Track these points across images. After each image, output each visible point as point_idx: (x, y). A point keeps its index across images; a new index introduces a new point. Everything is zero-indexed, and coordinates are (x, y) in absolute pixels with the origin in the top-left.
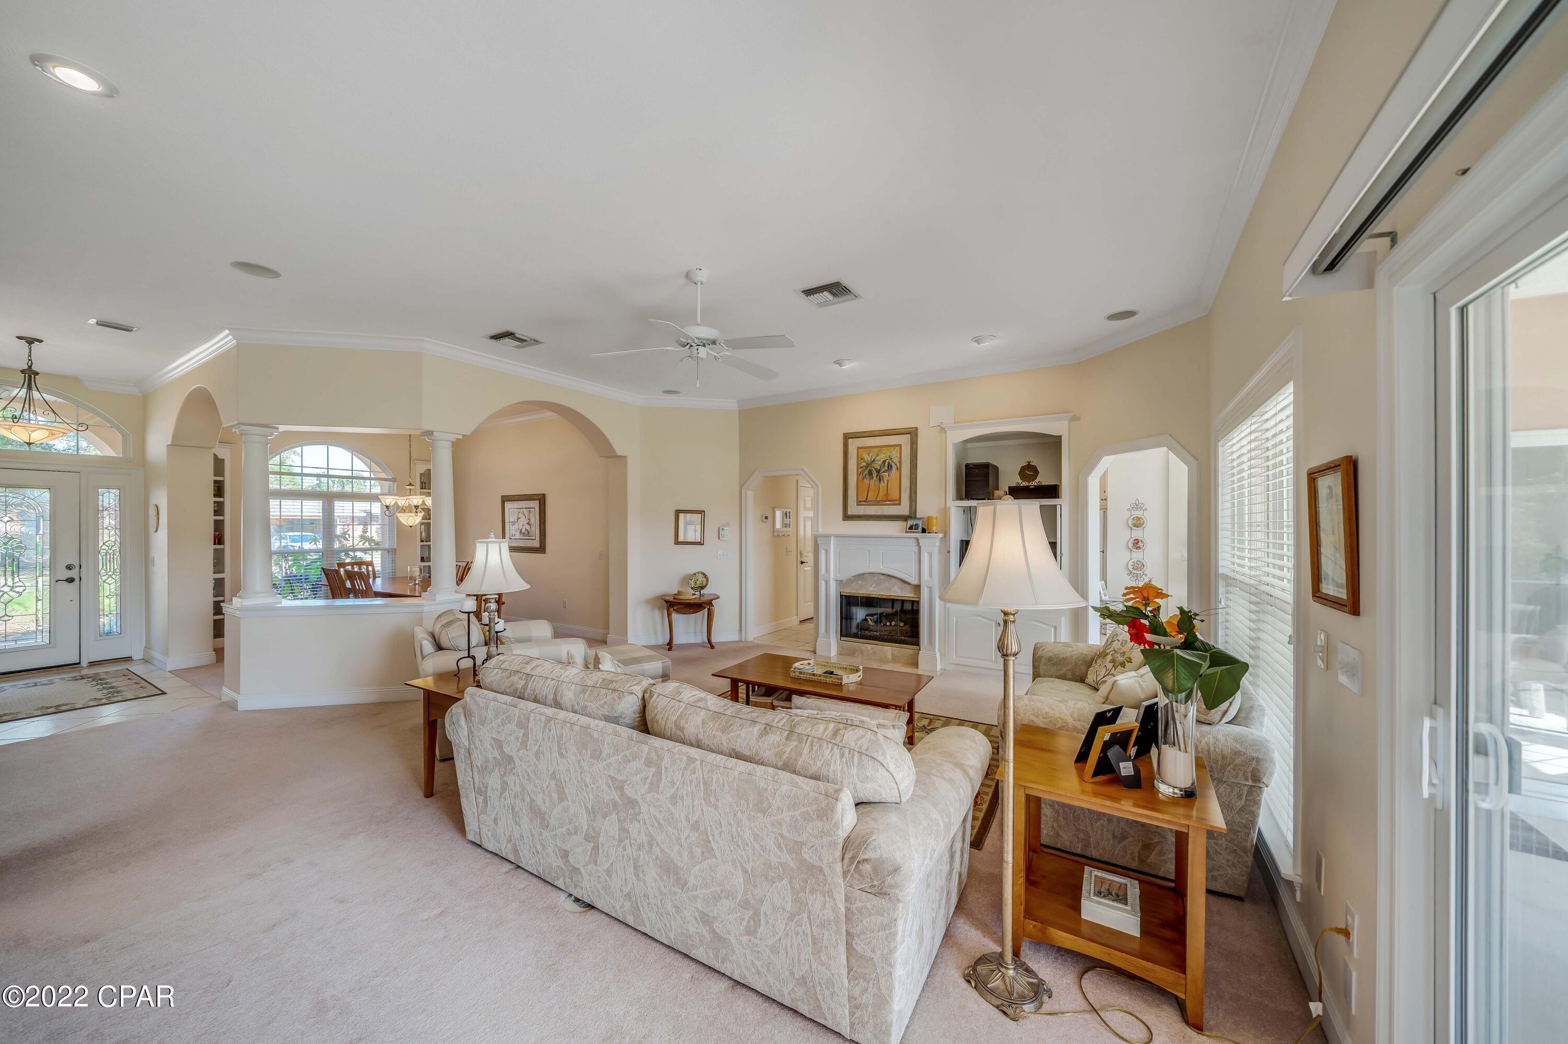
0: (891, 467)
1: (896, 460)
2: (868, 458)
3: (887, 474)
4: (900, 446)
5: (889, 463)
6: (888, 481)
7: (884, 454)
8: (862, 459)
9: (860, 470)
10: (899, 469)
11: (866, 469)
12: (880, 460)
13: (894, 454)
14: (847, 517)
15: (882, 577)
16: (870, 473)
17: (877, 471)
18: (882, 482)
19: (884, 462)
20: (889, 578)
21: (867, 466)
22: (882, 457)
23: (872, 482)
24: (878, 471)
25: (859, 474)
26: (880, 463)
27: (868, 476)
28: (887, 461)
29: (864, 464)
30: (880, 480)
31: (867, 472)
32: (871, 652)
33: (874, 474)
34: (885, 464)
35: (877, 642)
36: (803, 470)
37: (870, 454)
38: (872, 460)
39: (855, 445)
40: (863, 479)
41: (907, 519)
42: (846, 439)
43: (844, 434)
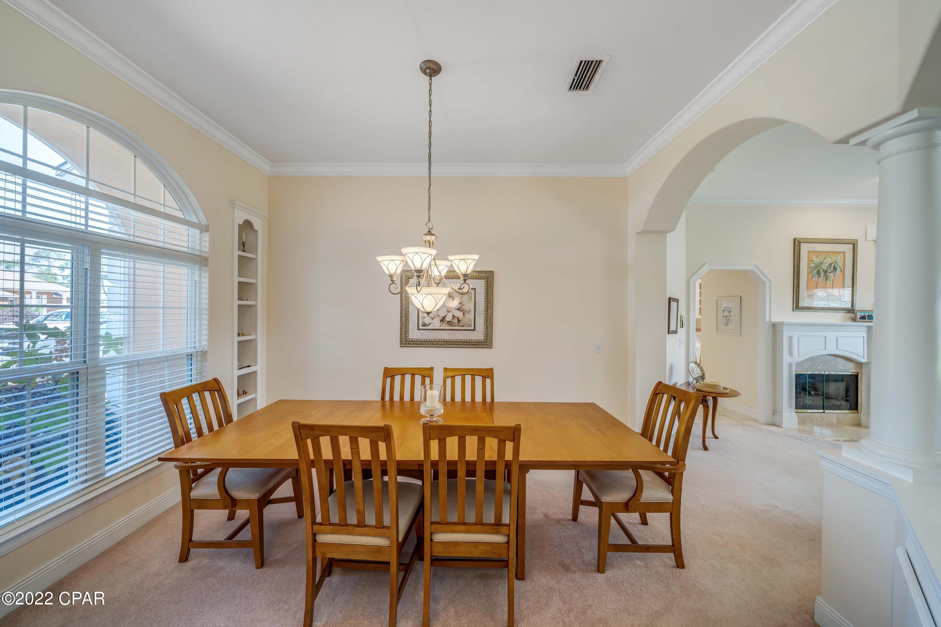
0: (836, 268)
1: (840, 264)
2: (817, 260)
3: (832, 274)
4: (844, 253)
5: (834, 265)
6: (833, 280)
7: (830, 258)
8: (811, 261)
9: (810, 270)
10: (843, 271)
11: (815, 269)
12: (827, 263)
13: (839, 259)
14: (797, 306)
15: (829, 357)
16: (819, 273)
17: (824, 272)
18: (828, 280)
19: (830, 265)
20: (835, 358)
21: (816, 267)
22: (828, 261)
23: (820, 280)
24: (825, 272)
25: (809, 273)
26: (827, 265)
27: (816, 275)
28: (833, 264)
29: (813, 265)
30: (827, 279)
31: (815, 271)
32: (819, 419)
33: (822, 274)
34: (830, 267)
35: (822, 411)
36: (756, 266)
37: (818, 257)
38: (820, 262)
39: (805, 248)
40: (812, 277)
41: (851, 311)
42: (797, 244)
43: (795, 240)
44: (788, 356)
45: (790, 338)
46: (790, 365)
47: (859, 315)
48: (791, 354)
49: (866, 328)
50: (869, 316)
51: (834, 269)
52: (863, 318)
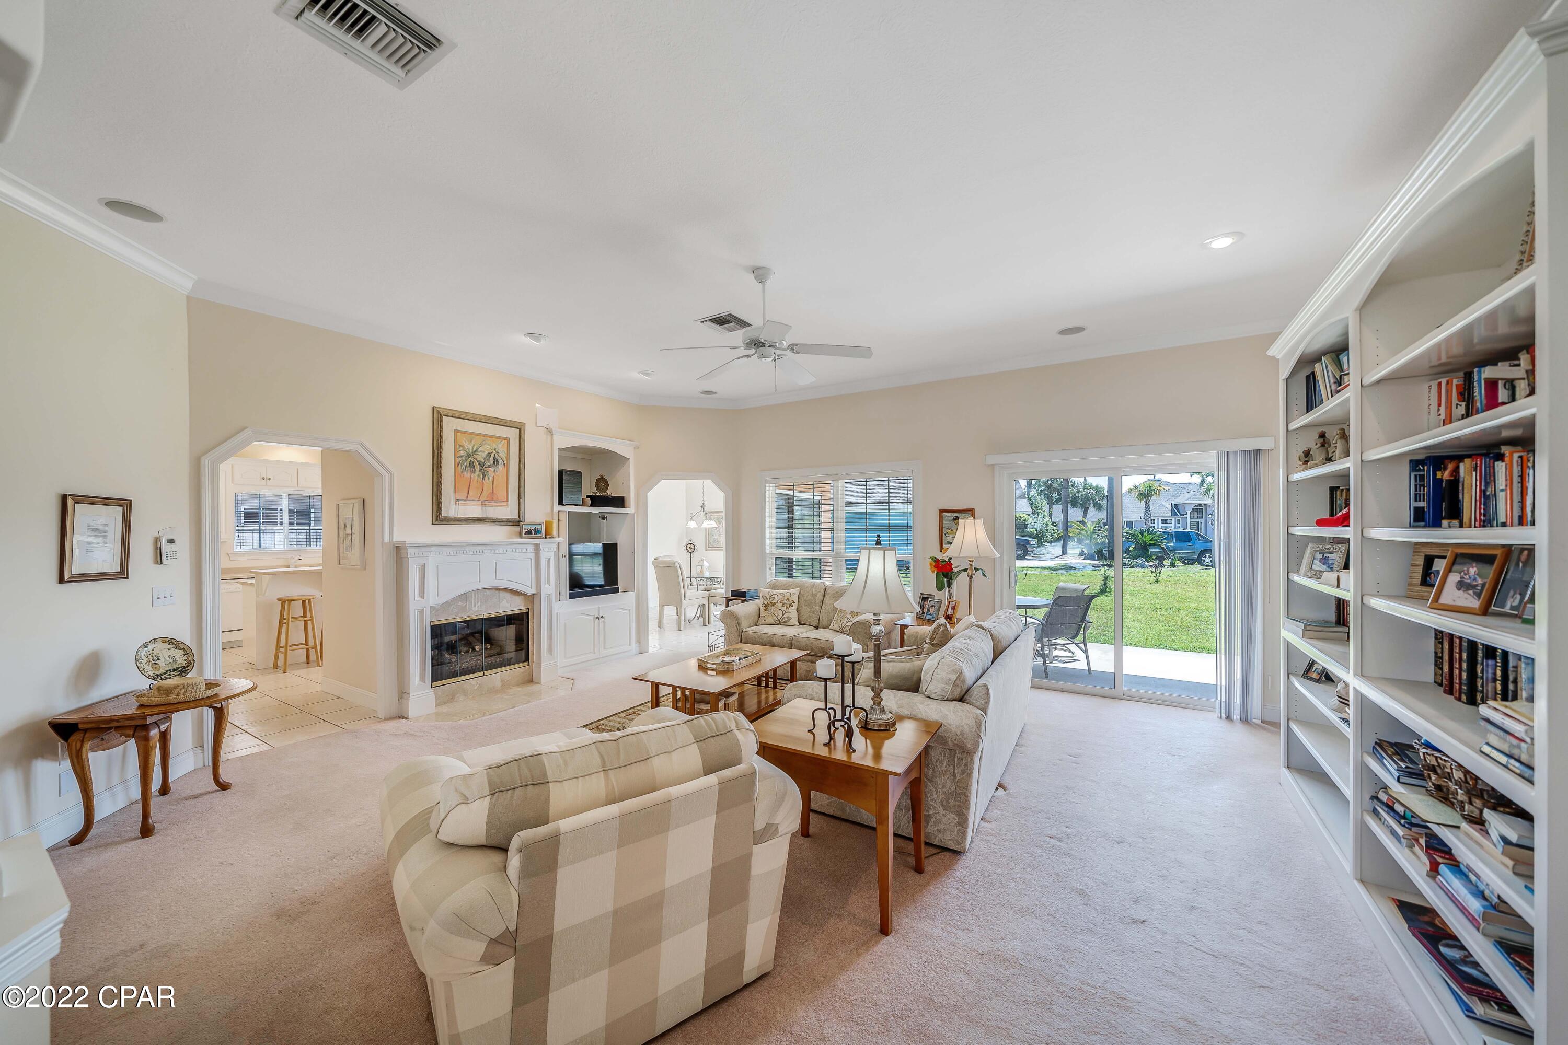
0: (497, 461)
1: (503, 455)
2: (469, 447)
3: (492, 470)
4: (508, 439)
5: (495, 456)
6: (494, 478)
7: (489, 445)
8: (460, 446)
9: (458, 460)
10: (507, 466)
11: (466, 460)
12: (484, 452)
13: (501, 447)
14: (438, 518)
15: (488, 592)
16: (472, 465)
17: (480, 464)
18: (486, 478)
19: (489, 455)
20: (497, 592)
21: (468, 456)
22: (486, 449)
23: (474, 476)
24: (482, 465)
25: (457, 465)
26: (484, 455)
27: (468, 469)
28: (493, 454)
29: (463, 453)
30: (484, 476)
31: (467, 463)
32: (476, 688)
33: (477, 468)
34: (489, 458)
35: (481, 673)
36: (362, 445)
37: (471, 442)
38: (474, 449)
39: (449, 426)
40: (462, 471)
41: (517, 523)
42: (438, 416)
43: (433, 408)
44: (418, 598)
45: (422, 569)
46: (422, 612)
47: (525, 528)
48: (423, 594)
49: (532, 546)
50: (535, 530)
51: (494, 462)
52: (529, 532)
